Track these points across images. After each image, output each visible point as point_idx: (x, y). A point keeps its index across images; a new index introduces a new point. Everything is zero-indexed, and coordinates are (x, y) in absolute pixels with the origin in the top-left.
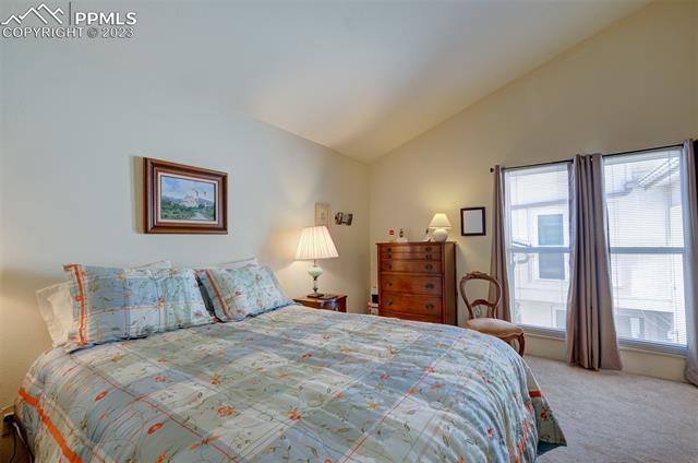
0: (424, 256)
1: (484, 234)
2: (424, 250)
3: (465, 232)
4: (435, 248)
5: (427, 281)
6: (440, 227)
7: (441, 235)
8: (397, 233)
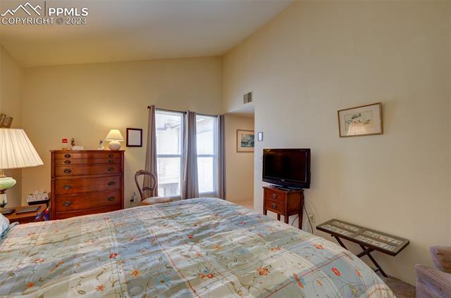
0: (107, 161)
1: (141, 146)
2: (107, 156)
3: (129, 144)
4: (116, 155)
5: (110, 179)
6: (115, 139)
7: (116, 145)
8: (69, 142)
